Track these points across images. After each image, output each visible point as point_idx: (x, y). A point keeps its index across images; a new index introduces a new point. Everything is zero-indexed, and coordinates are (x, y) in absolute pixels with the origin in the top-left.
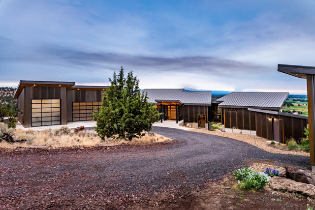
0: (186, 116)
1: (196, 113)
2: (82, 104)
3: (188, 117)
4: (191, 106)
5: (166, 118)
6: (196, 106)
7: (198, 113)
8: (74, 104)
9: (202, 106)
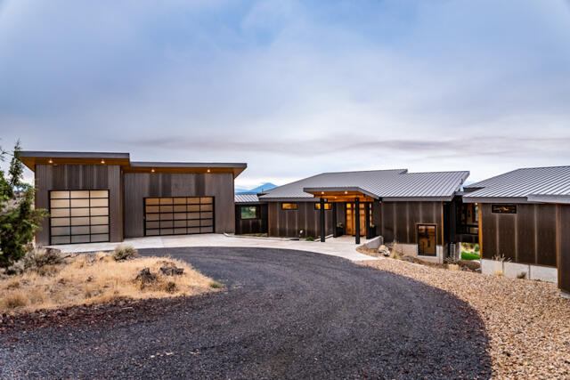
0: (389, 228)
1: (414, 219)
2: (164, 201)
3: (392, 230)
4: (401, 203)
5: (340, 232)
6: (414, 203)
7: (418, 220)
8: (149, 201)
9: (427, 203)
